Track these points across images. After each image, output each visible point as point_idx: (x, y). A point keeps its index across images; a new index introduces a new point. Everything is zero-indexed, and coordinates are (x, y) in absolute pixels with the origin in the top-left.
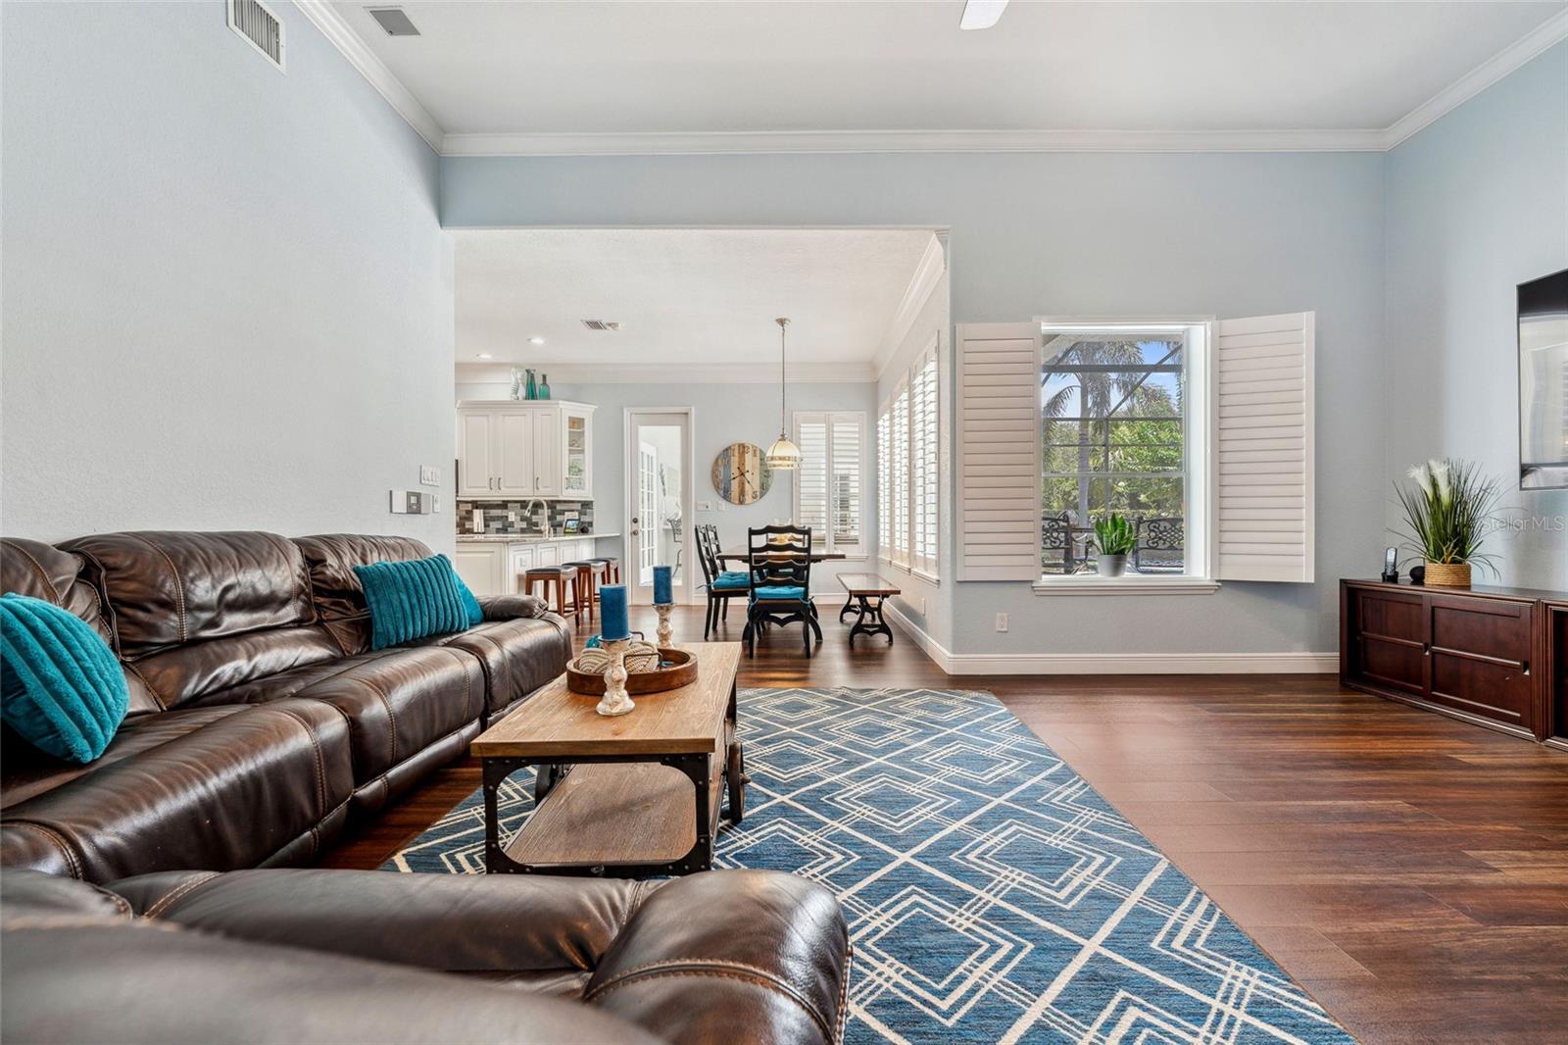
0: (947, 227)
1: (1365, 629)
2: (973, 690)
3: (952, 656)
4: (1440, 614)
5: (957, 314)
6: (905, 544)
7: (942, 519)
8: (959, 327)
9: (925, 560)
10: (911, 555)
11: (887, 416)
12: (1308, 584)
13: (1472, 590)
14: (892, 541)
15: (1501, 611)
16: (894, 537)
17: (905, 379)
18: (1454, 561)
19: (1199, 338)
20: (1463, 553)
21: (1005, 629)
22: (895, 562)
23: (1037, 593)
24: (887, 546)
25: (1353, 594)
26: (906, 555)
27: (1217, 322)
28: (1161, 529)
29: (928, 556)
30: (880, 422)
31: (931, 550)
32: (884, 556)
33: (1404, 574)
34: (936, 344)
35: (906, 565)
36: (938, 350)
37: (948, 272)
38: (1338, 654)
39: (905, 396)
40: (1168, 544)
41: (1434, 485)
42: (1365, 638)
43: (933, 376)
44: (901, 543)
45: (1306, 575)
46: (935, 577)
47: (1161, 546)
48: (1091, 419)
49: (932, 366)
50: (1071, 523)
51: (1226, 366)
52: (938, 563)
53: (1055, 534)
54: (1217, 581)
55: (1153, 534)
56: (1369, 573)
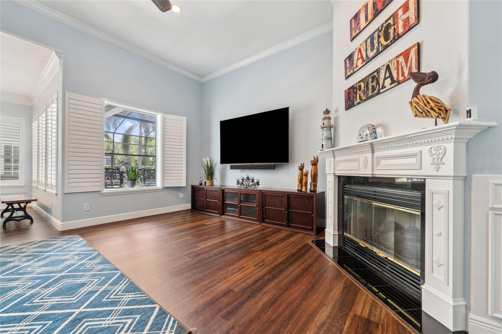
0: (62, 52)
1: (196, 197)
2: (69, 235)
3: (62, 223)
4: (207, 191)
5: (66, 87)
6: (44, 179)
7: (58, 168)
8: (67, 93)
9: (52, 185)
10: (46, 184)
11: (36, 122)
12: (185, 187)
13: (214, 186)
14: (38, 178)
15: (216, 190)
16: (38, 176)
17: (44, 108)
18: (211, 180)
19: (159, 117)
20: (212, 178)
21: (88, 210)
22: (39, 187)
23: (102, 195)
24: (36, 180)
25: (194, 188)
26: (44, 184)
27: (163, 114)
28: (151, 172)
29: (53, 184)
30: (33, 124)
31: (54, 181)
32: (34, 185)
33: (203, 184)
34: (57, 97)
35: (44, 188)
36: (57, 99)
37: (62, 69)
38: (190, 204)
39: (44, 115)
40: (153, 177)
41: (208, 164)
42: (196, 199)
43: (55, 110)
44: (42, 179)
45: (184, 185)
46: (56, 192)
47: (151, 178)
48: (143, 137)
49: (54, 105)
50: (120, 171)
51: (166, 127)
52: (57, 186)
53: (114, 174)
54: (163, 187)
55: (149, 174)
56: (197, 184)
